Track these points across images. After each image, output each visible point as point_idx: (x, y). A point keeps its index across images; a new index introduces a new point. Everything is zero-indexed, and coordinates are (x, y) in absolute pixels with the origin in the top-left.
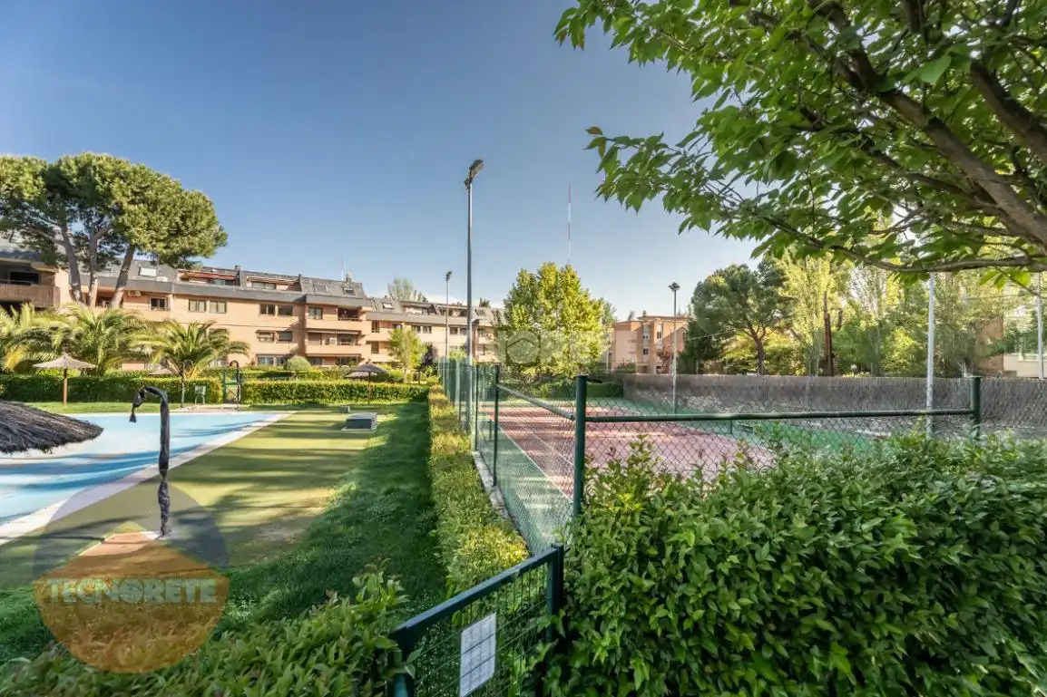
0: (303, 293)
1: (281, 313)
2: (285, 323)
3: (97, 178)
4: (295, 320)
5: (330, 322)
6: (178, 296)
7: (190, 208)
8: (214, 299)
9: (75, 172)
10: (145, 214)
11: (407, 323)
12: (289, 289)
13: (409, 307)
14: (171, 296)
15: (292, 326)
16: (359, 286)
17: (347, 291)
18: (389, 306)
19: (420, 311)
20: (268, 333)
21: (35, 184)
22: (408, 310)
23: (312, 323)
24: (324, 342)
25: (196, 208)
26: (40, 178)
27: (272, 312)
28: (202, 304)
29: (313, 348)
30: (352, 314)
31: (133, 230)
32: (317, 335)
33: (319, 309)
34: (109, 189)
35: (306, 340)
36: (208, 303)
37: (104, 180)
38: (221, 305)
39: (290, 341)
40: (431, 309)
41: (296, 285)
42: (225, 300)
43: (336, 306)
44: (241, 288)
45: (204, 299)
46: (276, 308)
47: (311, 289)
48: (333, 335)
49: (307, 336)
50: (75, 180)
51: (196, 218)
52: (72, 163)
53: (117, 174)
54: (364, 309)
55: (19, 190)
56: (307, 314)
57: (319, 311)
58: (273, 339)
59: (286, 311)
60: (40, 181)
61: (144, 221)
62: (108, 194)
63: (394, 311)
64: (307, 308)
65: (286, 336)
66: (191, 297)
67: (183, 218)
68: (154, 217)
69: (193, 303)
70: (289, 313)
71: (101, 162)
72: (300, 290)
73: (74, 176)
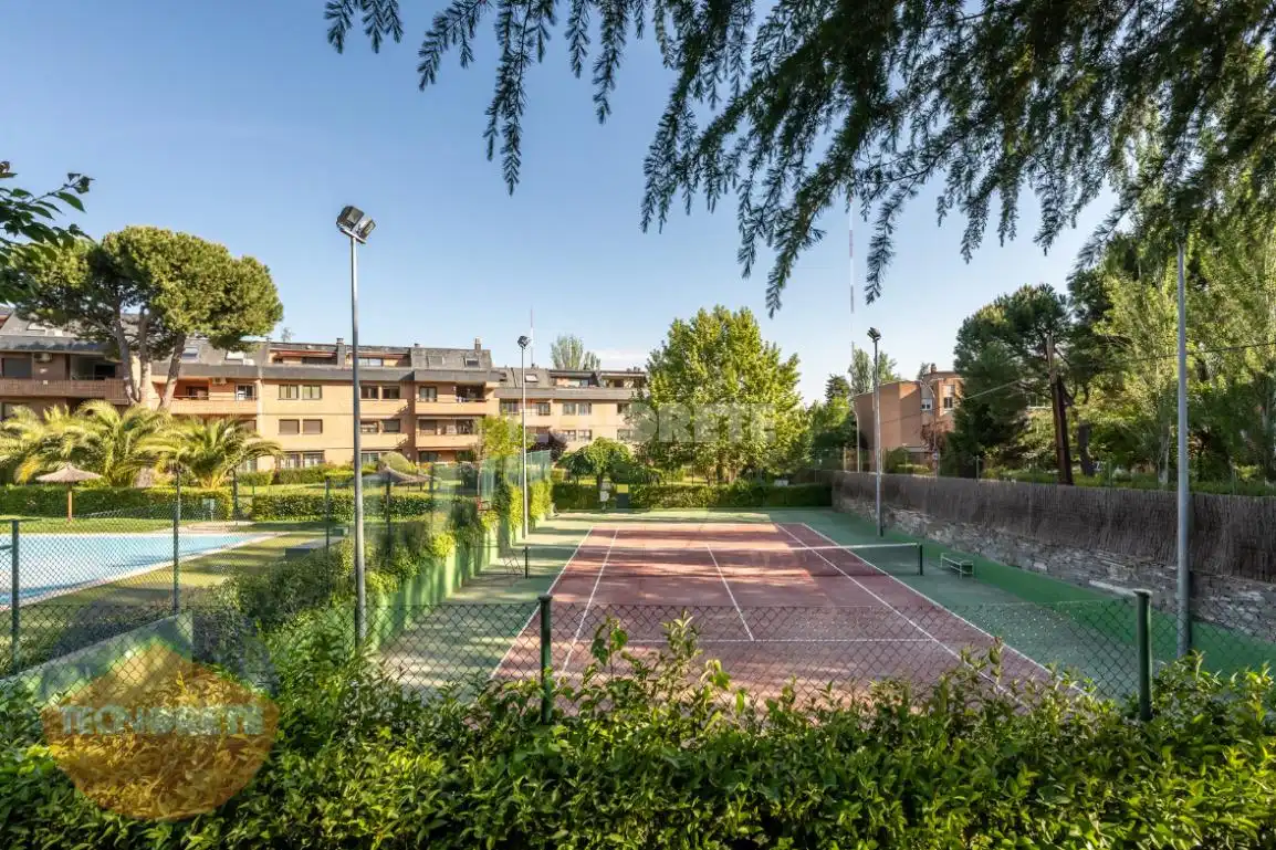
0: (412, 369)
1: (387, 395)
2: (391, 408)
3: (135, 255)
4: (403, 403)
5: (448, 404)
6: (266, 381)
7: (235, 279)
8: (309, 383)
9: (117, 250)
10: (183, 292)
11: (556, 401)
12: (397, 365)
13: (562, 378)
14: (258, 382)
15: (401, 413)
16: (486, 354)
17: (470, 363)
18: (534, 379)
19: (577, 383)
20: (371, 422)
21: (79, 269)
22: (559, 382)
23: (424, 407)
24: (439, 431)
25: (241, 278)
26: (85, 262)
27: (375, 395)
28: (293, 390)
29: (425, 440)
30: (476, 392)
31: (170, 312)
32: (431, 423)
33: (432, 389)
34: (146, 267)
35: (417, 430)
36: (301, 387)
37: (141, 256)
38: (316, 390)
39: (398, 431)
40: (593, 379)
41: (405, 358)
42: (319, 383)
43: (453, 384)
44: (338, 367)
45: (295, 383)
46: (380, 389)
47: (424, 363)
48: (450, 422)
49: (417, 425)
50: (118, 259)
51: (242, 291)
52: (113, 240)
53: (155, 249)
54: (489, 385)
55: (65, 279)
56: (417, 396)
57: (432, 391)
58: (377, 430)
59: (392, 393)
60: (85, 265)
61: (182, 300)
62: (147, 273)
63: (539, 386)
64: (417, 389)
65: (393, 425)
66: (282, 382)
67: (227, 291)
68: (191, 294)
69: (284, 389)
70: (396, 395)
71: (139, 236)
72: (410, 365)
73: (116, 255)
